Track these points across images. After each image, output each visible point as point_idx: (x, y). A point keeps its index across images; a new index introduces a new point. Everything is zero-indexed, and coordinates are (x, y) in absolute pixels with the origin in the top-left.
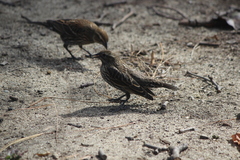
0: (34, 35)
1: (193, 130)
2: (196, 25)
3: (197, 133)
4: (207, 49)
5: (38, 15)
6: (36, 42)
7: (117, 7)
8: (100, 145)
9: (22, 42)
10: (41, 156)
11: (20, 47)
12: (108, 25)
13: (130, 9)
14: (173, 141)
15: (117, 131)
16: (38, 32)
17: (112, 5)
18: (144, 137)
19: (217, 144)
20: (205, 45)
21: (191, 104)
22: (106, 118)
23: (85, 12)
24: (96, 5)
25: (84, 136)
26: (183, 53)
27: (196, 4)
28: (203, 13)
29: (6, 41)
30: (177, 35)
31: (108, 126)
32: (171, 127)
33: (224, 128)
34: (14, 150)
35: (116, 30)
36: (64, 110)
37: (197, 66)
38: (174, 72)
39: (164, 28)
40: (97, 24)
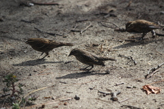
1: (123, 84)
2: (123, 31)
3: (125, 85)
5: (43, 27)
7: (83, 22)
8: (76, 92)
10: (46, 98)
12: (79, 31)
13: (89, 23)
14: (113, 89)
15: (85, 85)
16: (43, 36)
17: (80, 22)
18: (98, 88)
19: (135, 90)
20: (128, 41)
22: (79, 79)
23: (67, 25)
24: (72, 21)
25: (68, 88)
27: (123, 20)
30: (113, 36)
31: (80, 82)
32: (112, 82)
33: (138, 83)
34: (33, 95)
35: (83, 34)
36: (57, 75)
37: (124, 51)
38: (112, 55)
39: (107, 33)
40: (72, 31)
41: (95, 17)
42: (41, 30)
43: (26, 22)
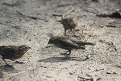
0: (23, 21)
1: (103, 69)
2: (105, 16)
3: (105, 71)
4: (110, 28)
5: (25, 11)
6: (24, 24)
7: (65, 7)
8: (56, 76)
9: (17, 24)
11: (16, 27)
12: (60, 16)
13: (71, 8)
14: (93, 75)
15: (65, 70)
16: (25, 19)
17: (62, 6)
18: (78, 73)
19: (115, 76)
20: (109, 26)
21: (102, 56)
22: (59, 63)
23: (49, 9)
24: (54, 6)
25: (48, 72)
26: (98, 30)
27: (105, 5)
28: (108, 10)
29: (9, 24)
30: (95, 21)
31: (60, 67)
32: (92, 68)
33: (119, 68)
34: (13, 79)
36: (38, 59)
37: (105, 37)
38: (93, 40)
39: (89, 18)
40: (54, 15)
41: (77, 2)
42: (23, 14)
43: (8, 5)
